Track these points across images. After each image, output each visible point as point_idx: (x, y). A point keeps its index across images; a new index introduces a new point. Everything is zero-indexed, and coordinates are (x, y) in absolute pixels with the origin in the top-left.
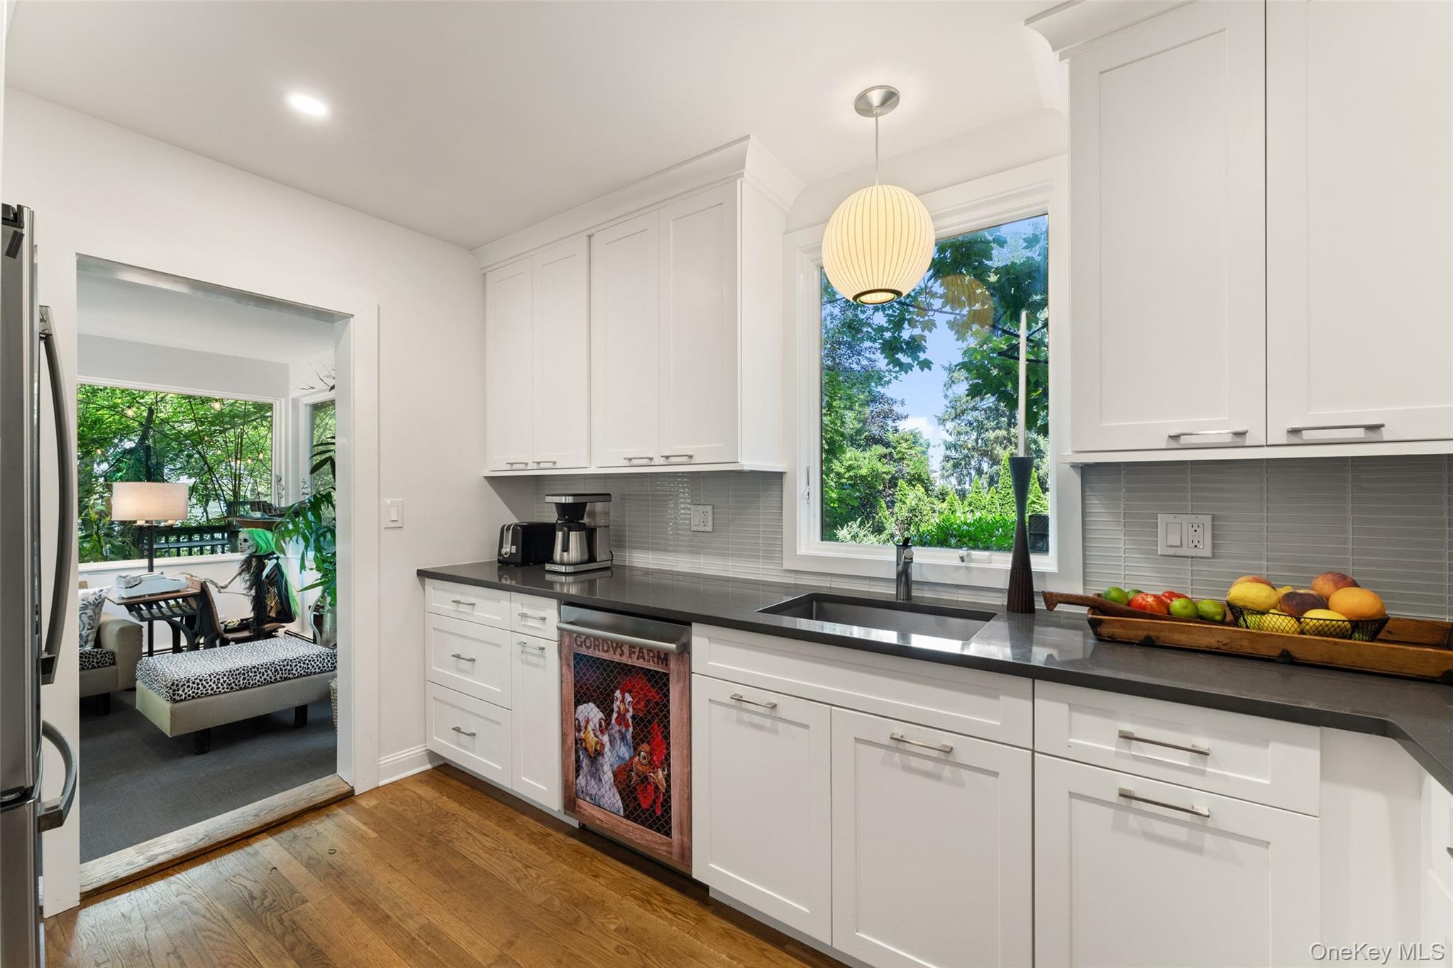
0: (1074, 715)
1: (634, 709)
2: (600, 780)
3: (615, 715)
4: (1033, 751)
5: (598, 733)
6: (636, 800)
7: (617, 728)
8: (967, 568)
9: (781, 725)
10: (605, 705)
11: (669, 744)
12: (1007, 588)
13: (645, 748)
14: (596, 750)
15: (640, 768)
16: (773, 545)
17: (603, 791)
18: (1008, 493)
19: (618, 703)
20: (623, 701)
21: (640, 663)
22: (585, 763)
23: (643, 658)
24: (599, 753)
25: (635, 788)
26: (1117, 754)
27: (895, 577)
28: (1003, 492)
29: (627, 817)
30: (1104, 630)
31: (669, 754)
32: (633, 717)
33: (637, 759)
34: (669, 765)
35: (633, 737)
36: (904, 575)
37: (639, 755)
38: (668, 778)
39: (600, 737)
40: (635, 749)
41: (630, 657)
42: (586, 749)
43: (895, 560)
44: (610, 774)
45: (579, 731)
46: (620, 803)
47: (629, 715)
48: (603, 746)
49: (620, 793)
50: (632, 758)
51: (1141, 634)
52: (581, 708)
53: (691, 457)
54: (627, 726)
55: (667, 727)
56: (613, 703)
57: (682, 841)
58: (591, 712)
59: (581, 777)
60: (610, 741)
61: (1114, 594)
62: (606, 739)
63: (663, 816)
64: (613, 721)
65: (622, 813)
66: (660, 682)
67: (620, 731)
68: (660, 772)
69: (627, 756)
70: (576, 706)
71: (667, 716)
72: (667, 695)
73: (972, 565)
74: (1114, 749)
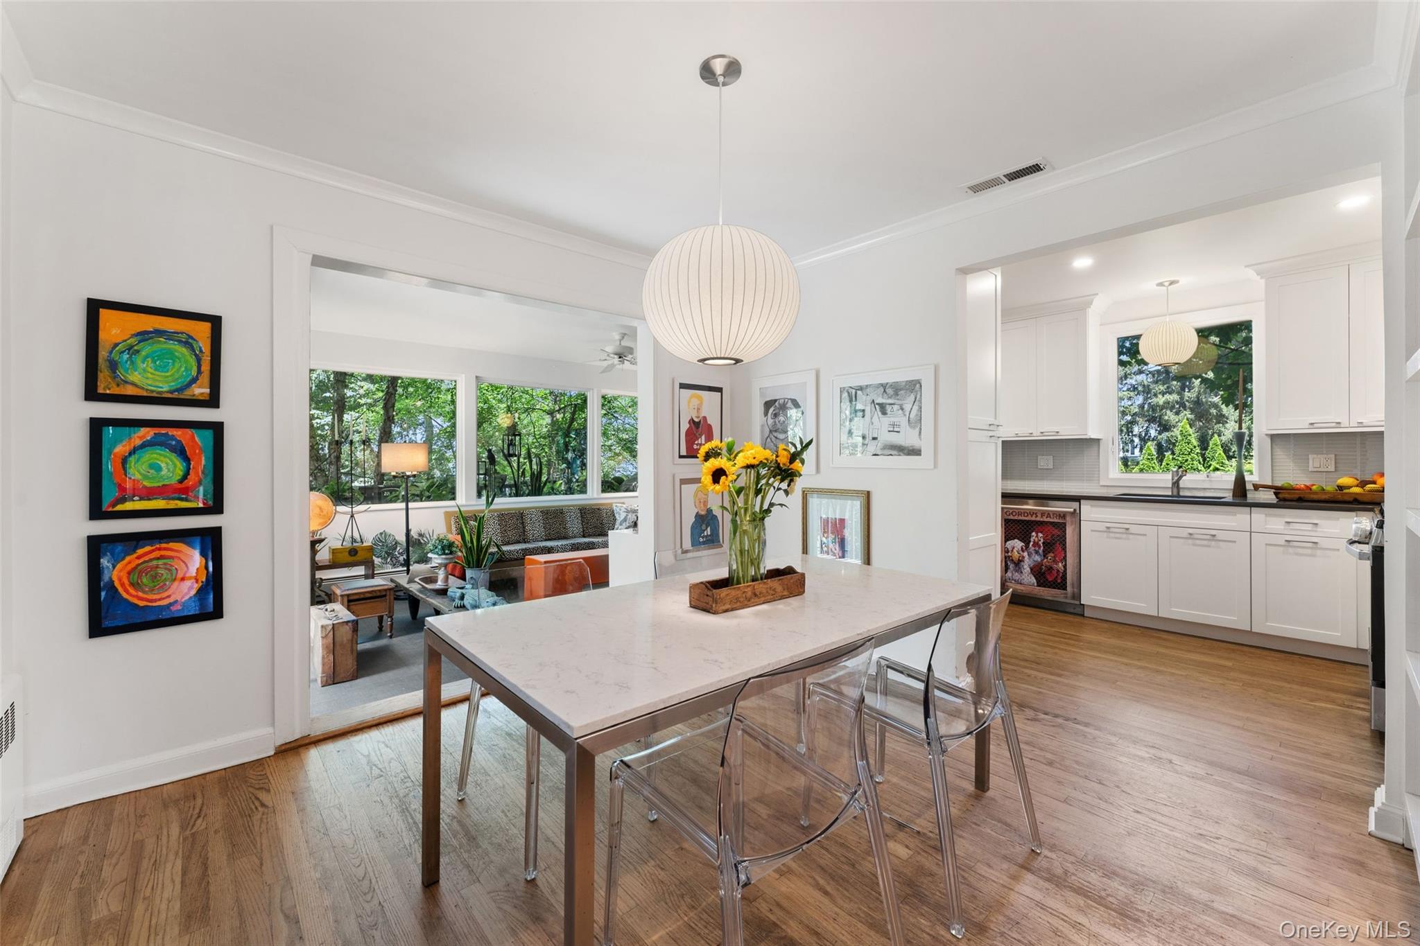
0: (1268, 518)
1: (1044, 539)
2: (1022, 572)
3: (1032, 543)
4: (1251, 532)
5: (1021, 552)
6: (1045, 577)
7: (1033, 548)
8: (1210, 481)
9: (1131, 536)
10: (1027, 540)
11: (1066, 552)
12: (1232, 488)
13: (1050, 556)
14: (1019, 560)
15: (1047, 564)
16: (1094, 474)
17: (1023, 577)
18: (1187, 460)
19: (1034, 538)
20: (1037, 536)
21: (1049, 520)
22: (1011, 566)
23: (1050, 517)
24: (1021, 561)
25: (1044, 573)
26: (1285, 529)
27: (1171, 486)
28: (1180, 459)
29: (1038, 586)
30: (1280, 496)
31: (1066, 556)
32: (1043, 543)
33: (1046, 560)
34: (1066, 561)
35: (1043, 551)
36: (1176, 484)
37: (1047, 558)
38: (1065, 567)
39: (1022, 553)
40: (1044, 556)
41: (1042, 517)
42: (1012, 560)
43: (1171, 478)
44: (1029, 569)
45: (1008, 552)
46: (1035, 581)
47: (1041, 543)
48: (1024, 557)
49: (1035, 576)
50: (1042, 560)
51: (1297, 496)
52: (1008, 543)
53: (1058, 432)
54: (1040, 547)
55: (1065, 545)
56: (1030, 538)
57: (1073, 591)
58: (1017, 544)
59: (1008, 573)
60: (1028, 555)
61: (1286, 485)
62: (1025, 554)
63: (1062, 582)
64: (1031, 546)
65: (1036, 584)
66: (1062, 527)
67: (1035, 550)
68: (1060, 564)
69: (1039, 560)
70: (1006, 542)
71: (1065, 540)
72: (1065, 532)
73: (1213, 479)
74: (1283, 527)
